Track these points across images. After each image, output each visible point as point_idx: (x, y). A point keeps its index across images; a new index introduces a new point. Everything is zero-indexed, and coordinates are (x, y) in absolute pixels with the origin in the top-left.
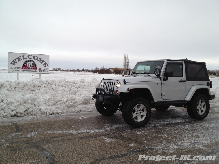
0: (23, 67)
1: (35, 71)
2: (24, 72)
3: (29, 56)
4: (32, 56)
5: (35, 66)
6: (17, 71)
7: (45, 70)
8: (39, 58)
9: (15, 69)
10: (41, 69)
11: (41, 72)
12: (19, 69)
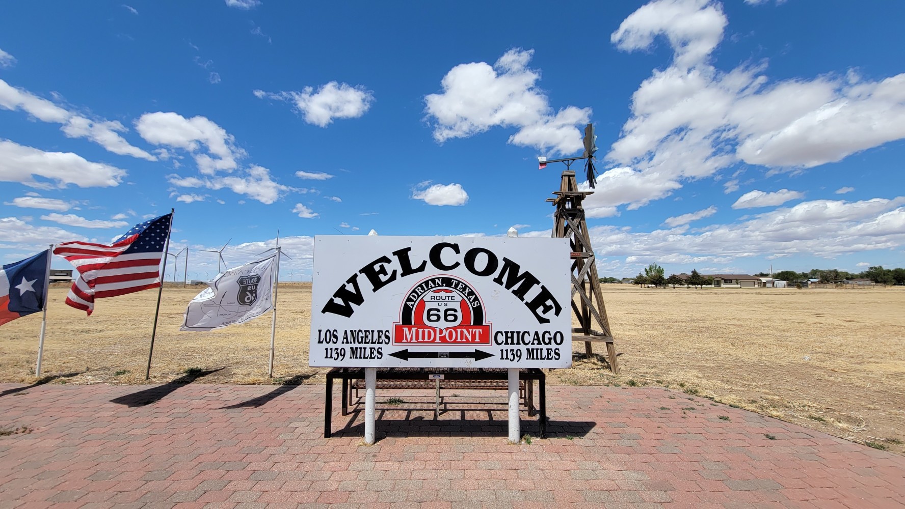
0: (399, 330)
1: (479, 355)
2: (403, 362)
5: (479, 319)
6: (364, 357)
7: (541, 344)
8: (504, 263)
9: (349, 341)
10: (515, 335)
11: (517, 359)
12: (375, 343)
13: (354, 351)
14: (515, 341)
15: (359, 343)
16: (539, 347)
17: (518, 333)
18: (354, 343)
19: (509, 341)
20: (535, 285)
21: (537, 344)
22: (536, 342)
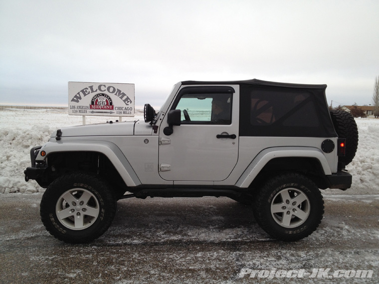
0: (91, 106)
1: (111, 113)
2: (92, 114)
3: (100, 87)
4: (105, 86)
5: (111, 104)
6: (82, 112)
7: (127, 110)
8: (117, 90)
9: (78, 108)
11: (120, 113)
12: (85, 109)
15: (81, 109)
17: (121, 107)
19: (119, 109)
20: (125, 96)
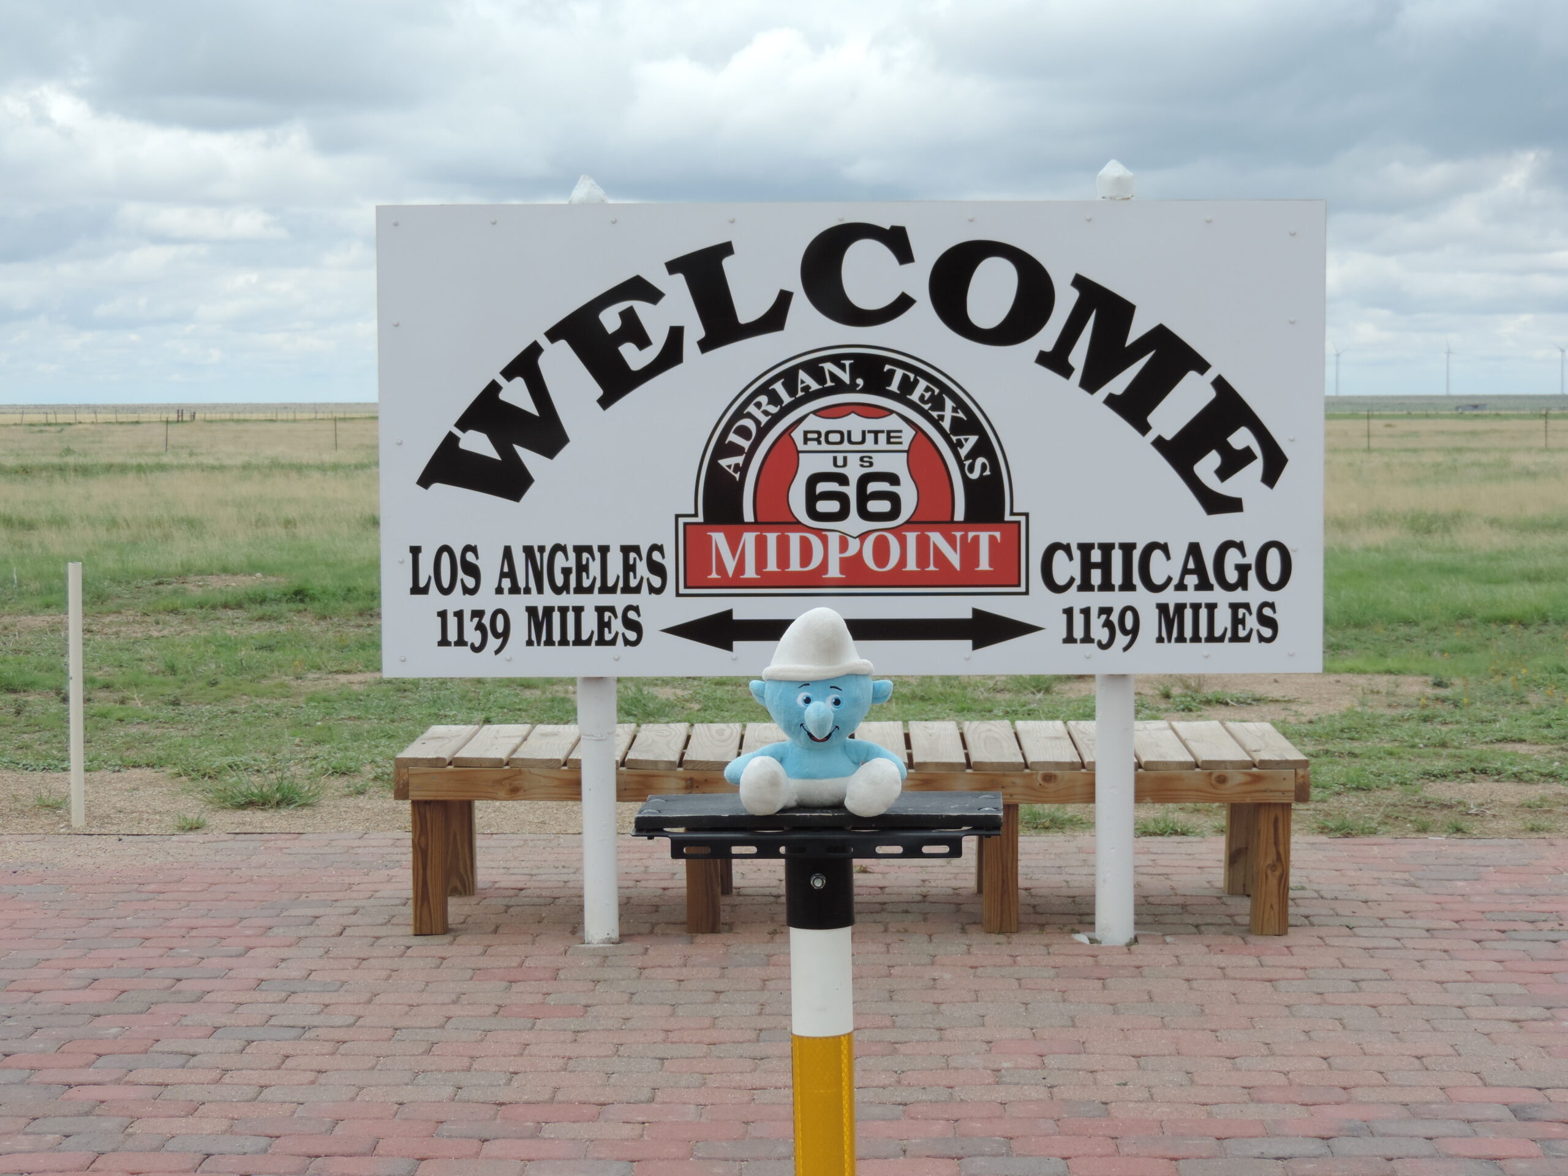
0: (695, 543)
4: (897, 241)
5: (988, 498)
6: (578, 642)
7: (1210, 587)
8: (1074, 295)
9: (522, 584)
10: (1117, 556)
11: (1121, 640)
12: (613, 590)
13: (539, 619)
14: (1117, 578)
15: (557, 591)
16: (1204, 597)
17: (1128, 549)
18: (540, 590)
19: (1096, 576)
20: (1192, 376)
21: (1198, 588)
22: (1192, 580)
